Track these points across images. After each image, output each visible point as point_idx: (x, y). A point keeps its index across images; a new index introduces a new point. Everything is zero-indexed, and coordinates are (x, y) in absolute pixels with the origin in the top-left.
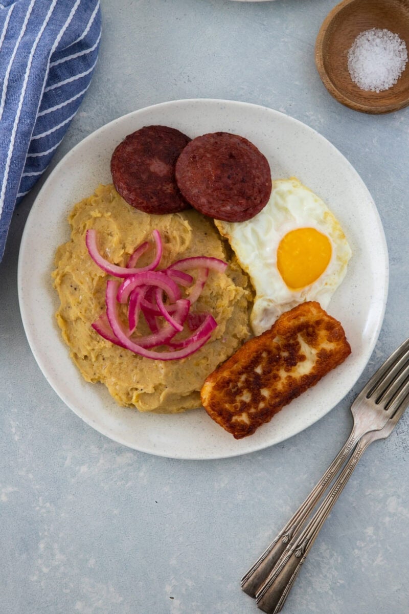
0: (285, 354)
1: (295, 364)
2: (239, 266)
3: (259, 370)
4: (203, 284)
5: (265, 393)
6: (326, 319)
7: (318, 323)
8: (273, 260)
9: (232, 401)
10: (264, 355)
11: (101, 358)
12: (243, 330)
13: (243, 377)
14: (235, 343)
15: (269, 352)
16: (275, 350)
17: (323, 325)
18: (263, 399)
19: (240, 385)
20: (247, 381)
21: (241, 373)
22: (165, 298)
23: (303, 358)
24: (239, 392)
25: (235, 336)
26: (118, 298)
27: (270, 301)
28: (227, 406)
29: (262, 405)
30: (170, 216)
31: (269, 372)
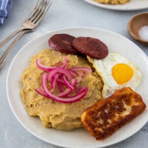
0: (117, 107)
1: (122, 111)
2: (97, 73)
3: (106, 111)
4: (82, 77)
5: (110, 121)
6: (134, 93)
7: (131, 94)
8: (111, 73)
9: (95, 122)
10: (108, 105)
11: (38, 105)
12: (99, 97)
13: (100, 113)
14: (96, 101)
15: (111, 104)
16: (113, 104)
17: (133, 96)
18: (109, 123)
19: (98, 116)
20: (101, 115)
21: (98, 111)
22: (67, 78)
23: (125, 109)
24: (98, 119)
25: (95, 99)
26: (47, 79)
27: (110, 87)
28: (93, 123)
29: (108, 126)
30: (70, 55)
31: (111, 113)
